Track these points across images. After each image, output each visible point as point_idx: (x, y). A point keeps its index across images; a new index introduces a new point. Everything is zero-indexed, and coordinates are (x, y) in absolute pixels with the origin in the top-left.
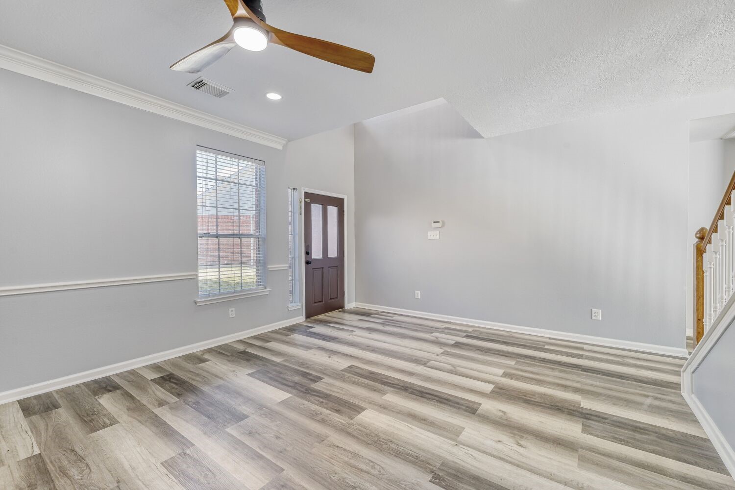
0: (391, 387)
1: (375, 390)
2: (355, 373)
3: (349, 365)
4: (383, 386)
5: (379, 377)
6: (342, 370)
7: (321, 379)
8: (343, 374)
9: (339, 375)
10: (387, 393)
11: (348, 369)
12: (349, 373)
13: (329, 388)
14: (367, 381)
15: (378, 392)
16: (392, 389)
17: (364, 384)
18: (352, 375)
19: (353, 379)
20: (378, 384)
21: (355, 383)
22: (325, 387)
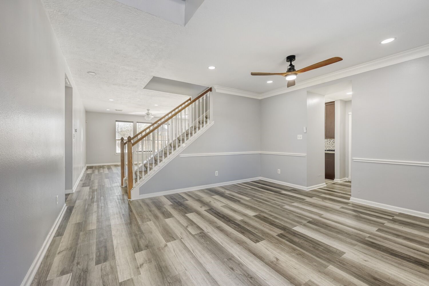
0: (236, 223)
1: (245, 222)
2: (255, 235)
3: (258, 244)
4: (240, 224)
5: (239, 229)
6: (264, 239)
7: (278, 235)
8: (263, 236)
9: (266, 236)
10: (240, 220)
11: (259, 240)
12: (259, 236)
13: (272, 229)
14: (248, 228)
15: (244, 221)
16: (236, 222)
17: (250, 227)
18: (257, 234)
19: (256, 231)
20: (242, 225)
21: (256, 228)
22: (274, 230)
